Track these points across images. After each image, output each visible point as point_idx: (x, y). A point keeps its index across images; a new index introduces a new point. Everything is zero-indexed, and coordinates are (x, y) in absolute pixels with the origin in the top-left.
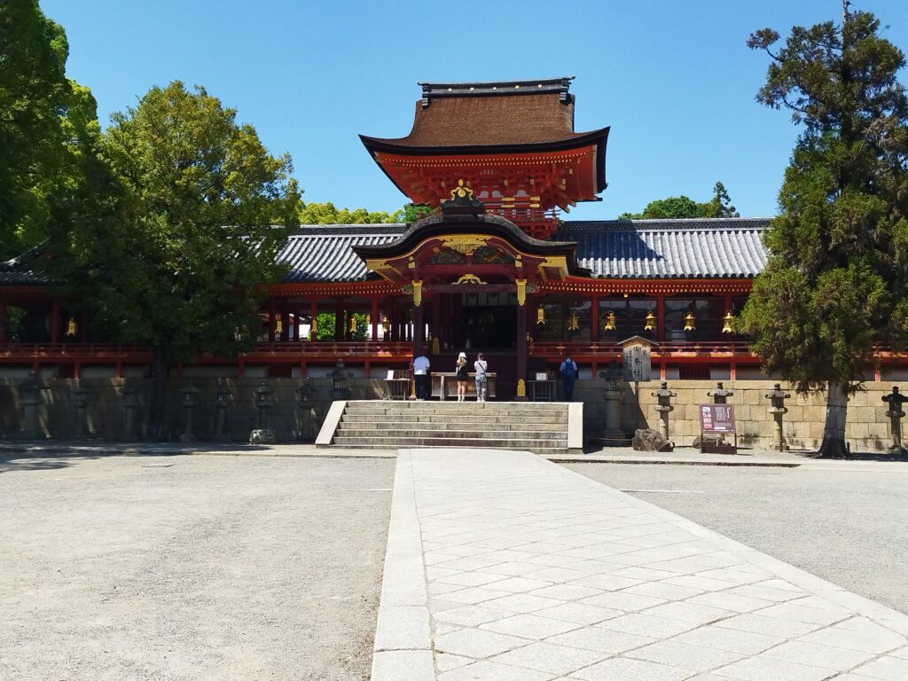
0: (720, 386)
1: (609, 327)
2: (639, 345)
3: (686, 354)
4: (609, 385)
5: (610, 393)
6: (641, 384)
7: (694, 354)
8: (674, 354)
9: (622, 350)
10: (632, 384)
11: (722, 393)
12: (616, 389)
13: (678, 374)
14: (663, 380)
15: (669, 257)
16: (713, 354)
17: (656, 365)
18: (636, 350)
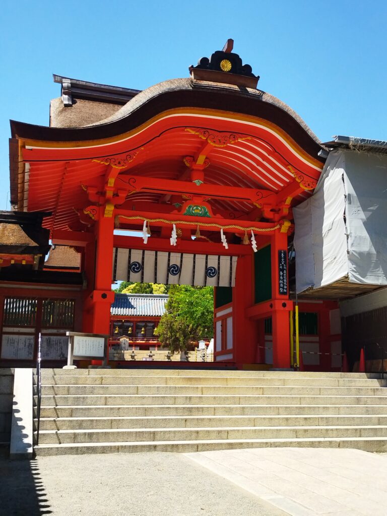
0: (151, 352)
1: (116, 332)
2: (125, 338)
3: (142, 342)
4: (115, 352)
5: (115, 355)
6: (125, 352)
7: (144, 342)
8: (138, 342)
9: (119, 340)
10: (123, 351)
11: (151, 354)
12: (117, 353)
13: (139, 348)
14: (133, 350)
15: (138, 308)
16: (150, 342)
17: (131, 345)
18: (124, 340)
